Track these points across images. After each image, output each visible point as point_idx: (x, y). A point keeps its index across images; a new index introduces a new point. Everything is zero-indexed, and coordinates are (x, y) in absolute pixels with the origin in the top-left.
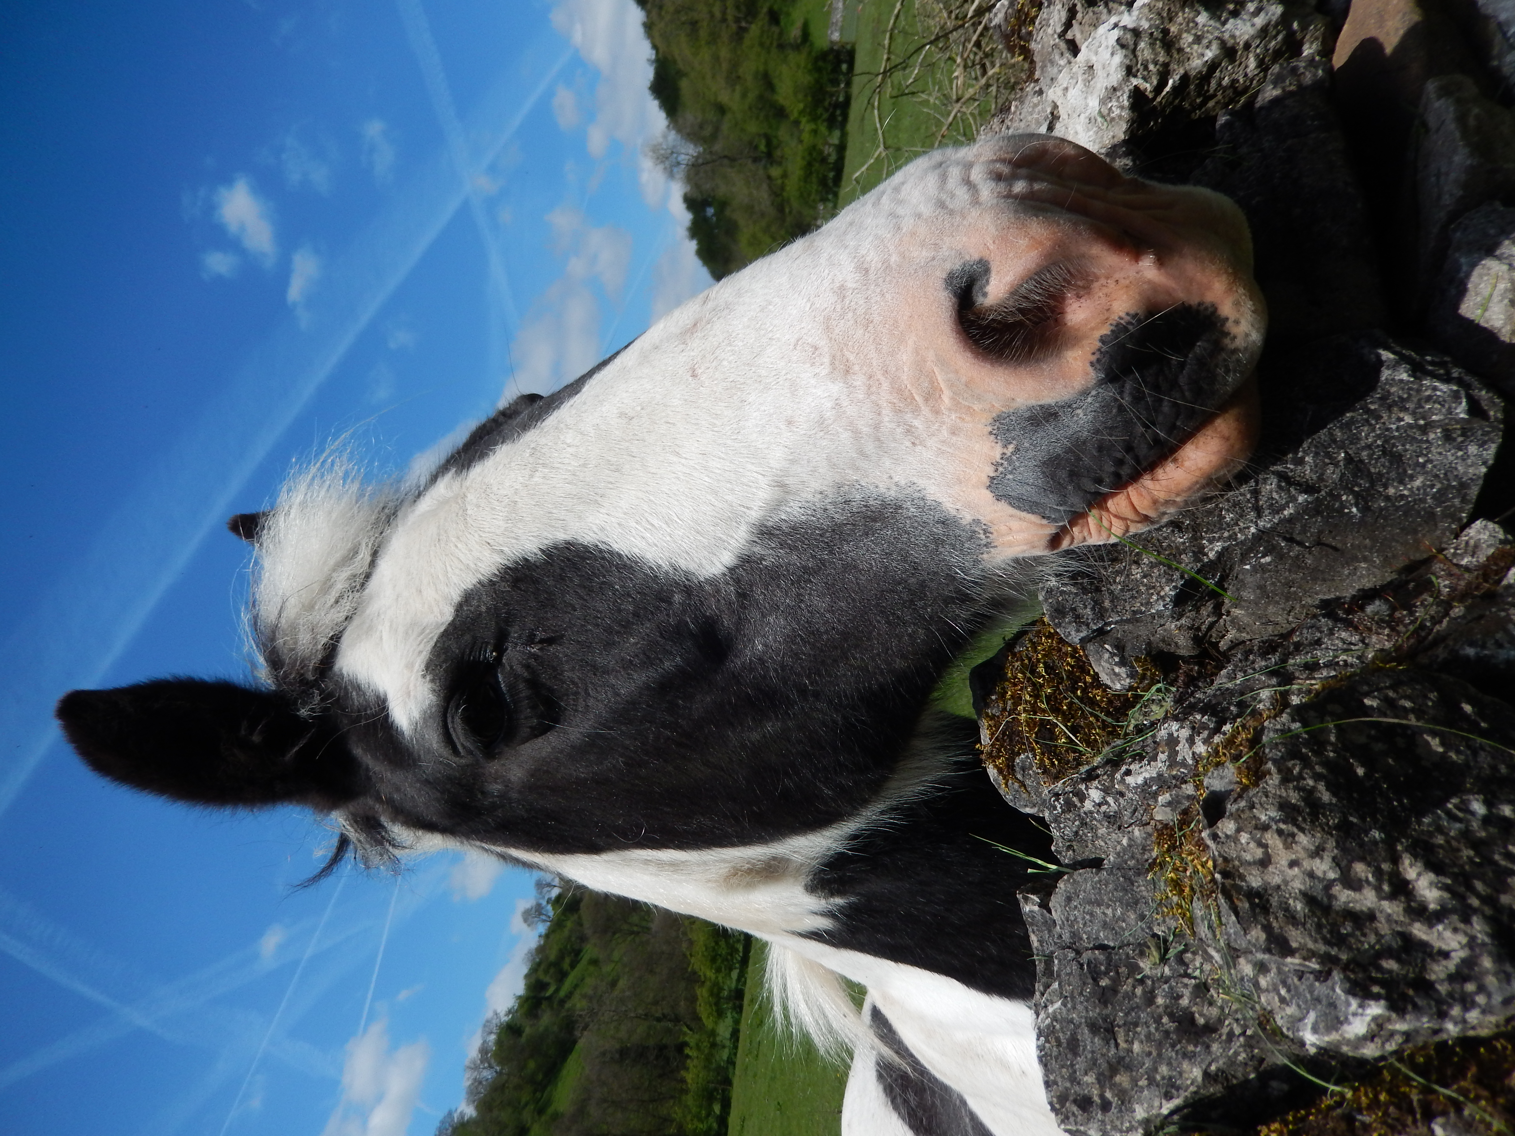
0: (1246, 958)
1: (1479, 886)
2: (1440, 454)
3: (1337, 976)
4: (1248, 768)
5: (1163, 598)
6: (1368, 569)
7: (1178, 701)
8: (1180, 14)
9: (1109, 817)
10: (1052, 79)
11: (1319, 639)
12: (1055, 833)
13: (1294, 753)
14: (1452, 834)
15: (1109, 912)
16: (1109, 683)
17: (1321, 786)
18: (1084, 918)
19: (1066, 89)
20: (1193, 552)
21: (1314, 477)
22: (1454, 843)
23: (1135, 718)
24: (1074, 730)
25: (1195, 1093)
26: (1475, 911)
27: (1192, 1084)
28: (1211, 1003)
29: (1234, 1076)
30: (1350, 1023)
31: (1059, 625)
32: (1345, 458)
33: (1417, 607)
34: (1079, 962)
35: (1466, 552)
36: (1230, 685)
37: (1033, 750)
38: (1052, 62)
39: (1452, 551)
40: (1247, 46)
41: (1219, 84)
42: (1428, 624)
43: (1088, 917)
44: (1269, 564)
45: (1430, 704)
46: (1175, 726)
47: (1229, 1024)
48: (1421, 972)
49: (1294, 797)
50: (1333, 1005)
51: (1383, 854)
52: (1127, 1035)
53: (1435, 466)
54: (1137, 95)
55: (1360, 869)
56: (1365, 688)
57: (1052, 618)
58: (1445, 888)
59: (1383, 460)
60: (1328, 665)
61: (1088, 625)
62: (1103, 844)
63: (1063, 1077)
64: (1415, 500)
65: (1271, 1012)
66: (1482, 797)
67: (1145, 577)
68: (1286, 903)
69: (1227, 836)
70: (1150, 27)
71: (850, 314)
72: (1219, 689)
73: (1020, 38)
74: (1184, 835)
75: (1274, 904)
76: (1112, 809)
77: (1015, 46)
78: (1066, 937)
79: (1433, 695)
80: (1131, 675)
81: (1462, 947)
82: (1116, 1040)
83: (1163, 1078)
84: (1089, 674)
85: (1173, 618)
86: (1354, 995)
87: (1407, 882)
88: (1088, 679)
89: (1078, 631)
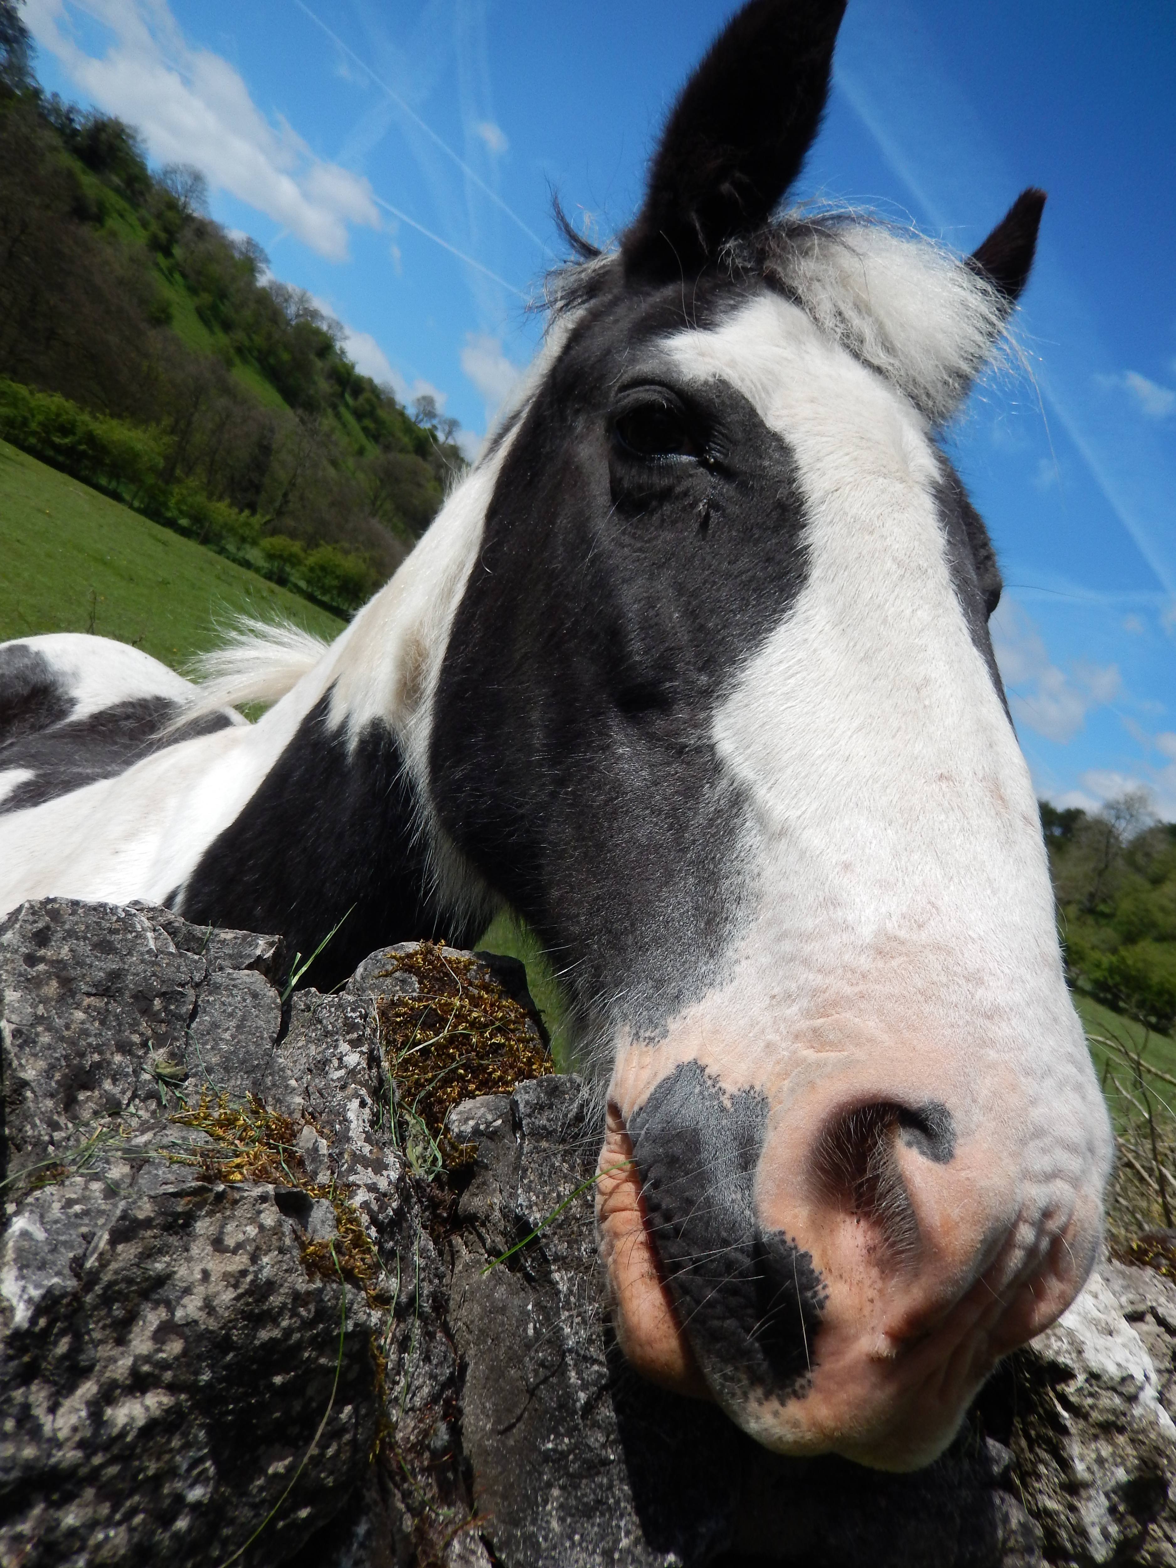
0: (126, 1175)
1: (113, 1470)
2: (577, 1561)
3: (71, 1284)
4: (323, 1257)
5: (530, 1207)
6: (483, 1429)
7: (418, 1184)
8: (1135, 1453)
9: (324, 1064)
10: (1108, 1280)
11: (430, 1361)
12: (328, 998)
13: (322, 1314)
14: (178, 1458)
15: (227, 1036)
16: (461, 1108)
17: (276, 1333)
18: (230, 1005)
19: (1096, 1296)
20: (566, 1257)
21: (599, 1417)
22: (167, 1457)
23: (416, 1124)
24: (425, 1052)
25: (10, 1064)
26: (88, 1457)
27: (21, 1065)
28: (96, 1114)
29: (14, 1110)
30: (17, 1279)
31: (540, 1085)
32: (607, 1458)
33: (427, 1478)
34: (187, 983)
35: (465, 1548)
36: (415, 1247)
37: (420, 1000)
38: (1126, 1288)
39: (471, 1533)
40: (1073, 1508)
41: (1042, 1461)
42: (406, 1486)
43: (230, 1010)
44: (525, 1330)
45: (322, 1475)
46: (394, 1175)
47: (67, 1128)
48: (44, 1376)
49: (276, 1300)
50: (42, 1267)
51: (183, 1378)
52: (96, 1009)
53: (566, 1549)
54: (1067, 1374)
55: (175, 1347)
56: (363, 1411)
57: (549, 1080)
58: (123, 1434)
59: (592, 1496)
60: (400, 1363)
61: (529, 1116)
62: (300, 1044)
63: (77, 923)
64: (537, 1513)
65: (62, 1183)
66: (206, 1501)
67: (559, 1195)
68: (167, 1253)
69: (259, 1212)
70: (1133, 1416)
71: (944, 980)
72: (415, 1234)
73: (1157, 1255)
74: (278, 1153)
75: (171, 1239)
76: (331, 1071)
77: (1151, 1245)
78: (218, 977)
79: (330, 1481)
80: (460, 1136)
81: (55, 1431)
82: (94, 995)
83: (37, 1035)
84: (477, 1089)
85: (505, 1207)
86: (44, 1297)
87: (144, 1392)
88: (472, 1087)
89: (527, 1103)
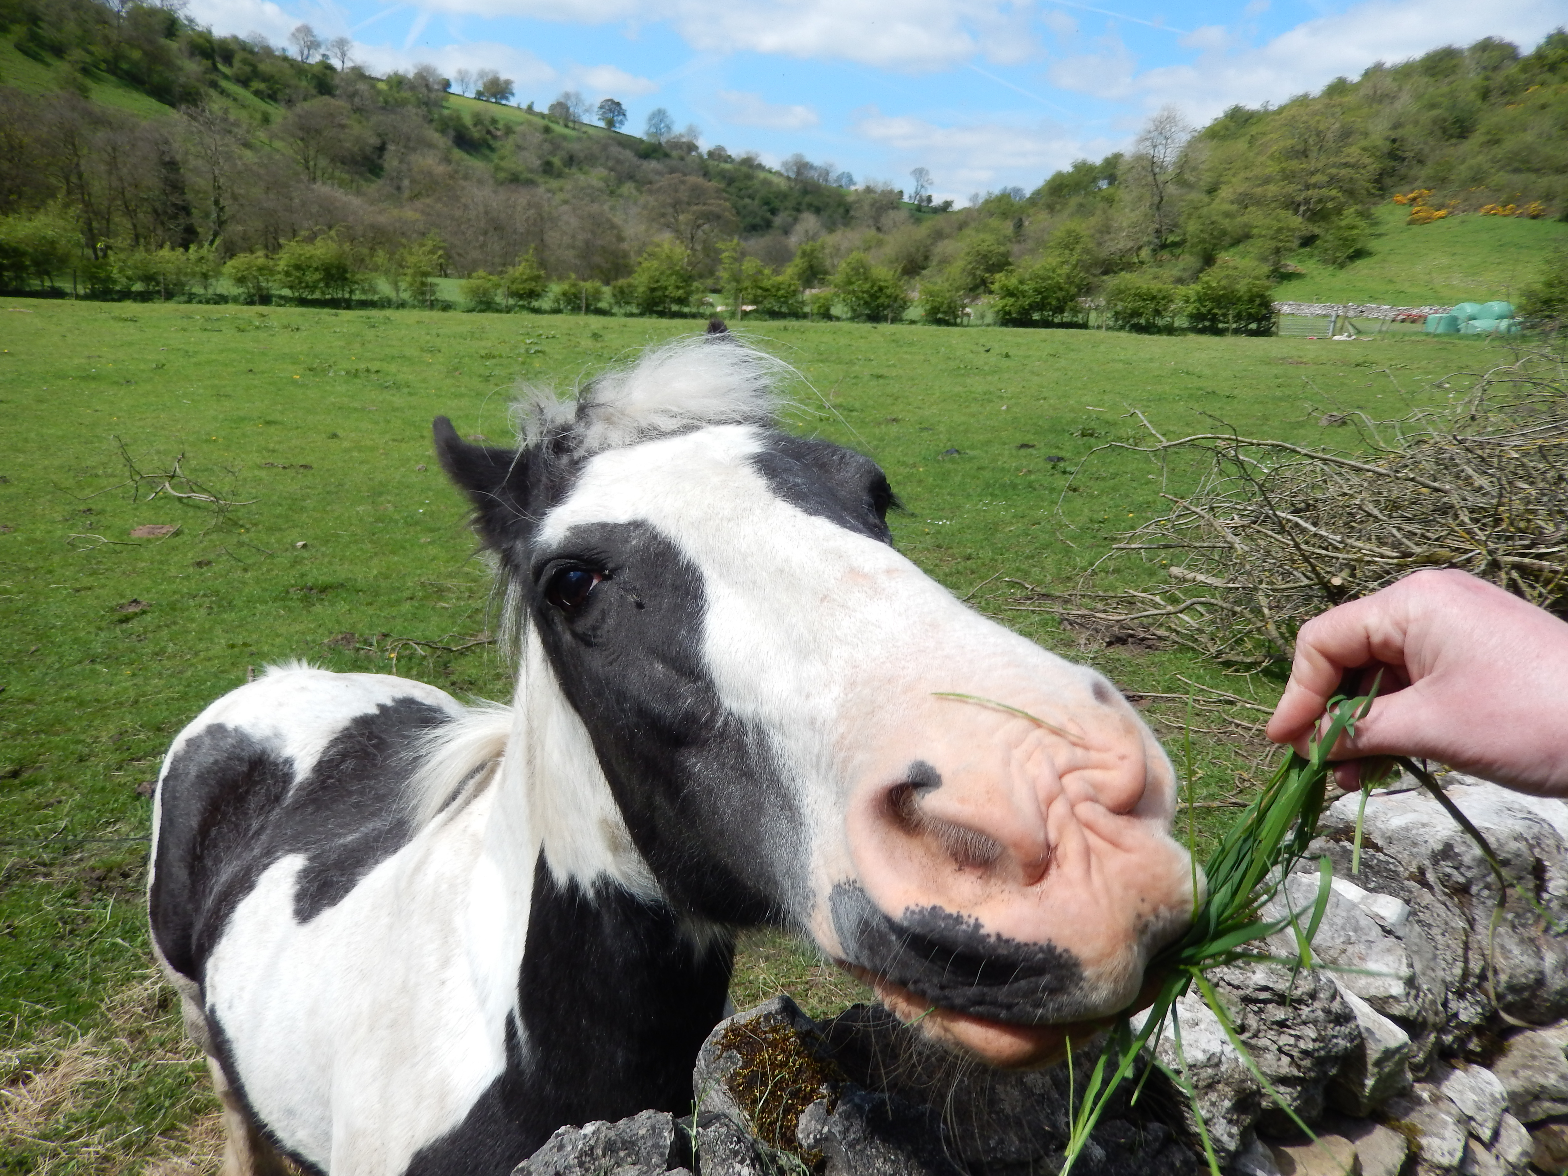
8: (1230, 1089)
37: (745, 1066)
41: (1185, 1112)
80: (810, 1147)
84: (803, 1106)
88: (800, 1107)
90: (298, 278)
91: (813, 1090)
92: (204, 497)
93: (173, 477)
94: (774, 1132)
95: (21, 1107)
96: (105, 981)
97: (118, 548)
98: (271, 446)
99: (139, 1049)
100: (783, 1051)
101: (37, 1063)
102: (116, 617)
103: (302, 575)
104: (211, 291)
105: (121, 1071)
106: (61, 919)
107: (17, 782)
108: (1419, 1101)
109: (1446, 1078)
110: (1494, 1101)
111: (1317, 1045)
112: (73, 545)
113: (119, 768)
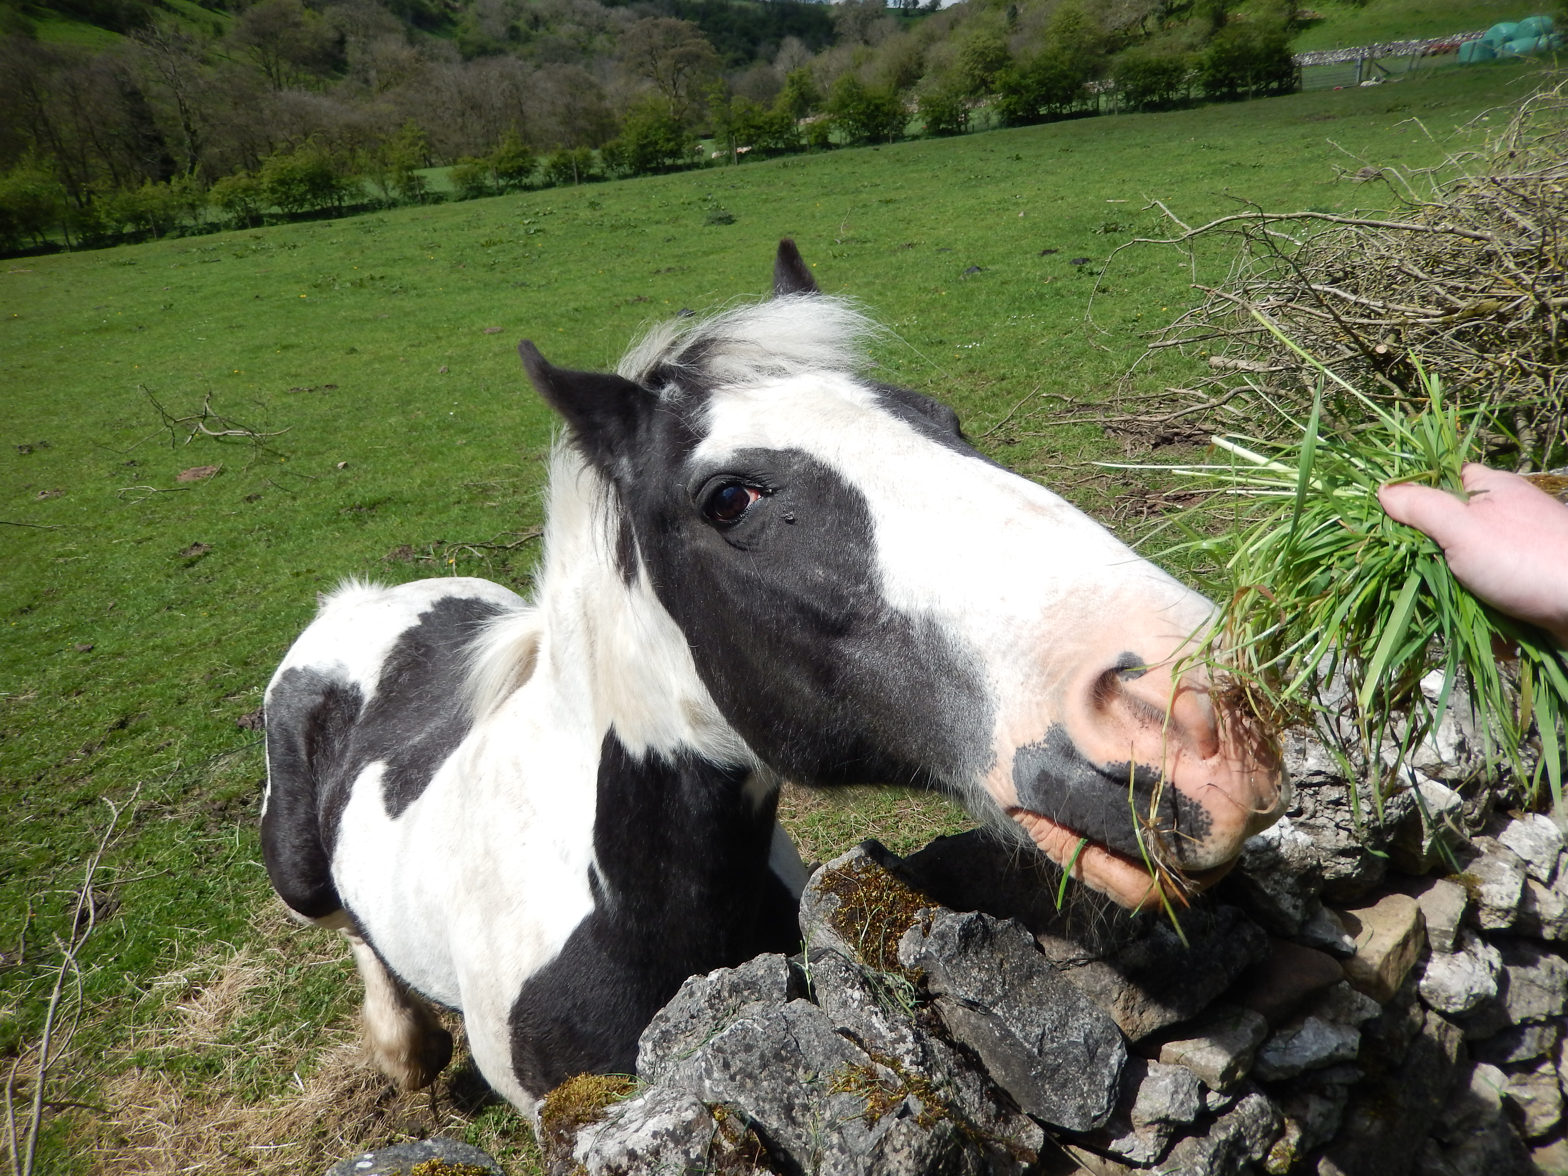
0: (839, 1138)
2: (1071, 1106)
4: (926, 1120)
9: (846, 1003)
13: (939, 1138)
15: (816, 1043)
16: (901, 949)
17: (931, 1157)
18: (806, 1028)
25: (765, 1126)
27: (769, 1123)
28: (804, 1117)
29: (780, 1140)
33: (998, 1124)
34: (785, 1034)
35: (1027, 1132)
37: (844, 905)
39: (1024, 1122)
42: (993, 1136)
47: (803, 1133)
52: (768, 1076)
53: (1064, 1104)
59: (1062, 1080)
62: (826, 993)
64: (1045, 1097)
65: (824, 1159)
68: (884, 1166)
69: (899, 1130)
72: (932, 1046)
75: (882, 1162)
76: (851, 1004)
80: (911, 965)
82: (763, 1071)
83: (763, 1107)
84: (901, 933)
88: (898, 933)
90: (284, 193)
91: (908, 918)
92: (240, 432)
93: (205, 417)
94: (877, 957)
95: (198, 1018)
96: (247, 899)
97: (168, 495)
98: (293, 371)
99: (292, 955)
100: (876, 888)
101: (203, 979)
102: (181, 563)
103: (349, 495)
104: (201, 221)
105: (279, 977)
106: (195, 849)
107: (126, 731)
108: (1478, 853)
109: (1504, 828)
110: (1551, 844)
111: (1372, 817)
112: (125, 499)
113: (217, 705)
